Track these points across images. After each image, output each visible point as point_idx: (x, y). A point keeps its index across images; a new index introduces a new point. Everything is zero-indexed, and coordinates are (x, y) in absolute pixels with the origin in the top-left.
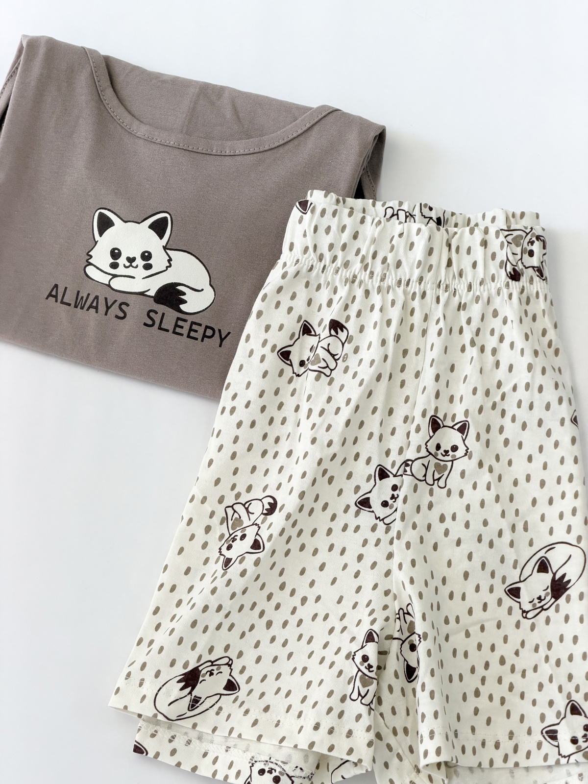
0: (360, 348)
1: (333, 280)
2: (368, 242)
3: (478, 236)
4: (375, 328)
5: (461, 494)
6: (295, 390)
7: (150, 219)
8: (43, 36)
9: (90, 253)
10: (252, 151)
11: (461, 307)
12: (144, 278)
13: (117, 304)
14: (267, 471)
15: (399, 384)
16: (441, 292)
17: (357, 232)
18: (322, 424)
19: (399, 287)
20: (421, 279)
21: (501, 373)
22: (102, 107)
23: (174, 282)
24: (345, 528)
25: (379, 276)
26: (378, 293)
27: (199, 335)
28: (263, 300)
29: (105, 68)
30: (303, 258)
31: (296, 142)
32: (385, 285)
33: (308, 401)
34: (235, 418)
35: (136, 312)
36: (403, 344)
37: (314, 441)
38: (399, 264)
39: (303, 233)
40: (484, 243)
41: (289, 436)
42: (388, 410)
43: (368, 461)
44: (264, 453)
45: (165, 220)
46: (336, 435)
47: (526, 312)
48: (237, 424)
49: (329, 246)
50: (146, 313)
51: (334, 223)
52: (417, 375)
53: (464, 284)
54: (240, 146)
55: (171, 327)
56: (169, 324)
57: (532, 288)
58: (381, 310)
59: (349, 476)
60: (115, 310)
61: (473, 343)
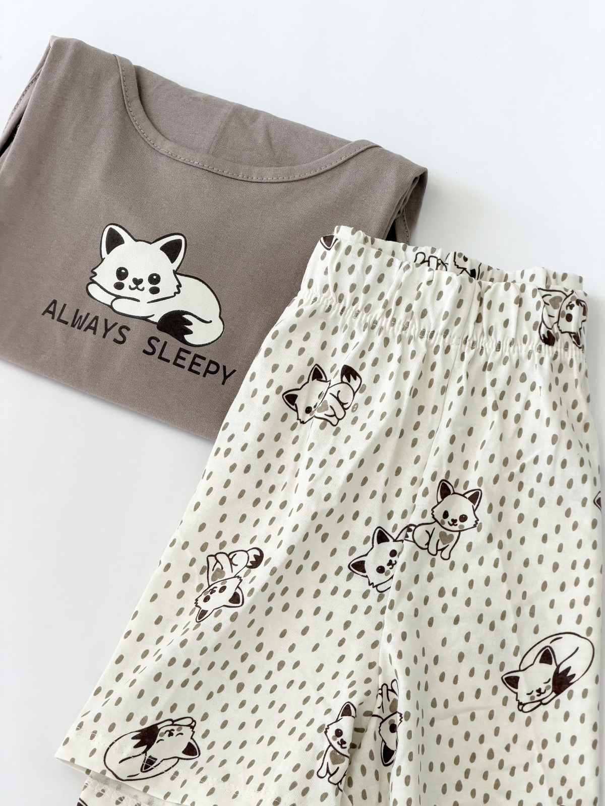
0: (373, 399)
1: (352, 323)
2: (393, 287)
3: (513, 292)
4: (390, 379)
5: (466, 568)
6: (297, 437)
7: (163, 240)
8: (73, 39)
9: (95, 271)
10: (280, 179)
11: (487, 367)
12: (149, 302)
13: (117, 327)
14: (257, 521)
15: (411, 442)
16: (467, 348)
17: (383, 275)
18: (321, 476)
19: (421, 338)
20: (446, 333)
21: (523, 443)
22: (126, 118)
23: (180, 309)
24: (334, 591)
25: (402, 324)
26: (399, 342)
27: (202, 370)
28: (274, 337)
29: (135, 78)
30: (321, 297)
31: (329, 175)
32: (407, 334)
33: (309, 449)
34: (230, 461)
35: (137, 337)
36: (419, 400)
37: (310, 493)
38: (424, 314)
39: (324, 270)
40: (519, 302)
41: (285, 486)
42: (395, 470)
43: (368, 521)
44: (257, 502)
45: (178, 243)
46: (335, 488)
47: (557, 380)
48: (231, 467)
49: (351, 286)
50: (147, 340)
51: (359, 263)
52: (431, 435)
53: (493, 343)
54: (269, 174)
55: (172, 358)
56: (170, 354)
57: (566, 355)
58: (399, 360)
59: (346, 535)
60: (114, 333)
61: (495, 407)
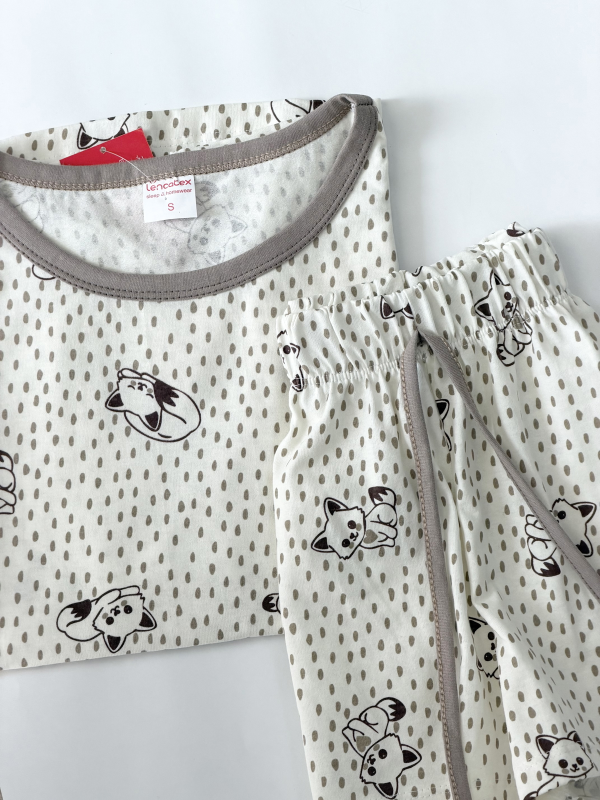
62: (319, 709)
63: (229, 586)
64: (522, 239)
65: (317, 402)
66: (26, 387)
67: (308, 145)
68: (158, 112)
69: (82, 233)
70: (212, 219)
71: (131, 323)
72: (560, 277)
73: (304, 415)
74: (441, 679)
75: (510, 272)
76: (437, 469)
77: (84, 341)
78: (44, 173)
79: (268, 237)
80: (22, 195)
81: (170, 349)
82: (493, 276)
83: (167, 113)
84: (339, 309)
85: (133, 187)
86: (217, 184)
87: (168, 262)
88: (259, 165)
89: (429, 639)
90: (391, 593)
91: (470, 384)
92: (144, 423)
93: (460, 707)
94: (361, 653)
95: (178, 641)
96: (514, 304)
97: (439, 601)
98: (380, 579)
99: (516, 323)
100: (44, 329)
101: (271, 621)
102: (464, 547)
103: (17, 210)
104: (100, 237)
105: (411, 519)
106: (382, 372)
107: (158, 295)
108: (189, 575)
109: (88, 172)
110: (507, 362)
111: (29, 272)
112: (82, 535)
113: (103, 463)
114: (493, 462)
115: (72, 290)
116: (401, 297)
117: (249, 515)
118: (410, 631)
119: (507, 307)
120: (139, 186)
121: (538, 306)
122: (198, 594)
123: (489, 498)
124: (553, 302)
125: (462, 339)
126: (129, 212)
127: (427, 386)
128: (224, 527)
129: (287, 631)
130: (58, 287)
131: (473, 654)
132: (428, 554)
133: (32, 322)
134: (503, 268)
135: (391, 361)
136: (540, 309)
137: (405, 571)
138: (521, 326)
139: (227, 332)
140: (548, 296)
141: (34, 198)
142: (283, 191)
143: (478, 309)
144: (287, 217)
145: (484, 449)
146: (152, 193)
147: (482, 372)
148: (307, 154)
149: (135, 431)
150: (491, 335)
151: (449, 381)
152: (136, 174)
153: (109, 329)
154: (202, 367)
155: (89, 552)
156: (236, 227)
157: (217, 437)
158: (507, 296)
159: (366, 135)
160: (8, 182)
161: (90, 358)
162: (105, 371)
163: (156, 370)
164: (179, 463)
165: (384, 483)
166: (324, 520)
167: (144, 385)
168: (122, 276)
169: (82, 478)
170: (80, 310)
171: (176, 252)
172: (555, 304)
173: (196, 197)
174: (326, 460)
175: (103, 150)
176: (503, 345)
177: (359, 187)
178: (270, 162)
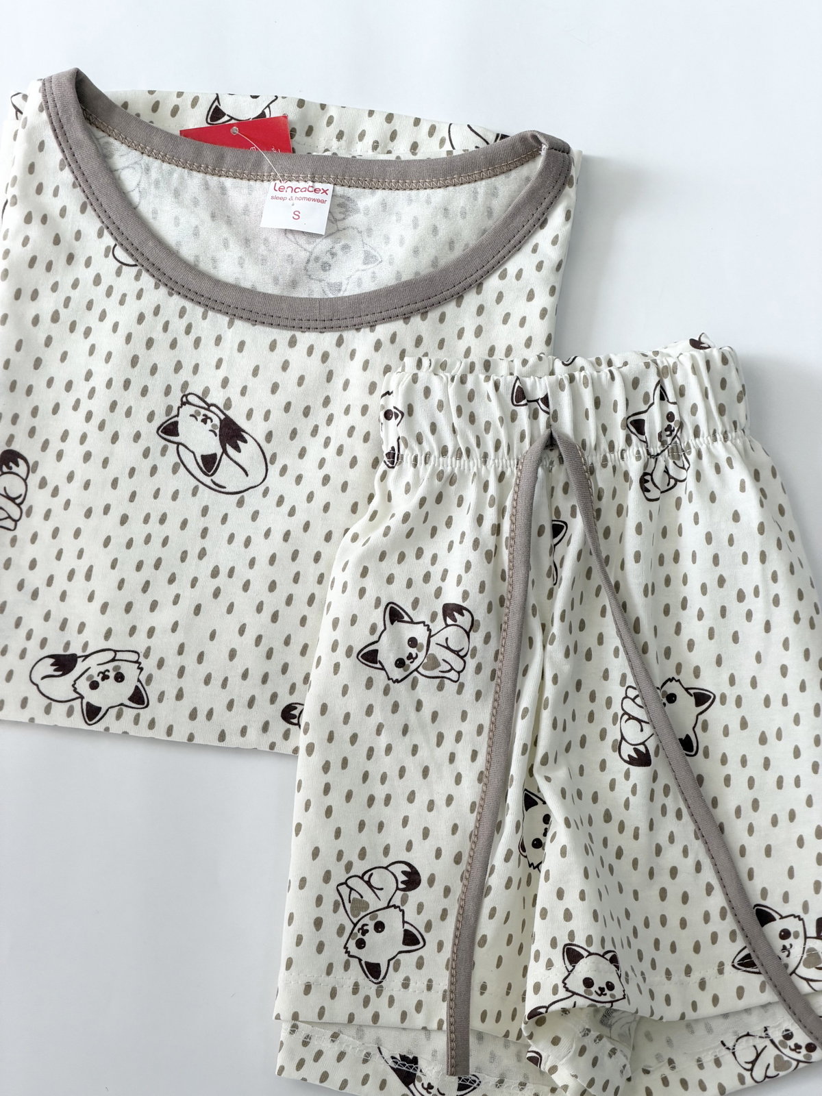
62: (316, 853)
63: (248, 679)
64: (705, 352)
65: (408, 484)
66: (69, 386)
67: (479, 183)
68: (312, 103)
69: (182, 220)
70: (343, 243)
71: (213, 341)
72: (740, 411)
73: (389, 499)
74: (472, 854)
75: (680, 389)
76: (532, 601)
77: (152, 349)
78: (157, 140)
79: (403, 280)
80: (124, 159)
81: (252, 383)
82: (659, 388)
83: (323, 107)
84: (463, 380)
85: (258, 183)
86: (359, 203)
87: (276, 280)
88: (414, 192)
89: (470, 803)
90: (440, 738)
91: (599, 511)
92: (198, 464)
93: (484, 890)
94: (385, 801)
95: (170, 731)
96: (676, 429)
97: (494, 760)
98: (430, 717)
99: (673, 452)
100: (109, 323)
101: (286, 735)
102: (541, 703)
103: (113, 175)
104: (202, 231)
105: (486, 654)
106: (496, 469)
107: (253, 317)
108: (203, 655)
109: (209, 152)
110: (650, 495)
111: (109, 251)
112: (88, 576)
113: (136, 498)
114: (603, 613)
115: (154, 284)
116: (540, 383)
117: (293, 602)
118: (451, 788)
119: (666, 430)
120: (266, 183)
121: (705, 438)
122: (207, 680)
123: (589, 656)
124: (724, 438)
125: (602, 455)
126: (246, 211)
127: (545, 500)
128: (260, 608)
129: (302, 751)
130: (137, 277)
131: (517, 832)
132: (495, 700)
133: (96, 311)
134: (674, 382)
135: (510, 459)
136: (706, 442)
137: (464, 716)
138: (679, 457)
139: (325, 380)
140: (720, 429)
141: (137, 167)
142: (435, 230)
143: (631, 423)
144: (433, 261)
145: (597, 595)
146: (279, 194)
147: (618, 501)
148: (476, 193)
149: (185, 469)
150: (638, 458)
151: (573, 499)
152: (266, 168)
153: (186, 342)
154: (284, 413)
155: (91, 598)
156: (369, 258)
157: (281, 501)
158: (670, 417)
159: (552, 187)
160: (112, 140)
161: (154, 370)
162: (168, 391)
163: (228, 404)
164: (226, 520)
165: (464, 601)
166: (380, 627)
167: (210, 418)
168: (217, 283)
169: (107, 509)
170: (157, 311)
171: (288, 270)
172: (725, 441)
173: (330, 212)
174: (402, 557)
175: (235, 130)
176: (651, 475)
177: (528, 248)
178: (428, 191)
